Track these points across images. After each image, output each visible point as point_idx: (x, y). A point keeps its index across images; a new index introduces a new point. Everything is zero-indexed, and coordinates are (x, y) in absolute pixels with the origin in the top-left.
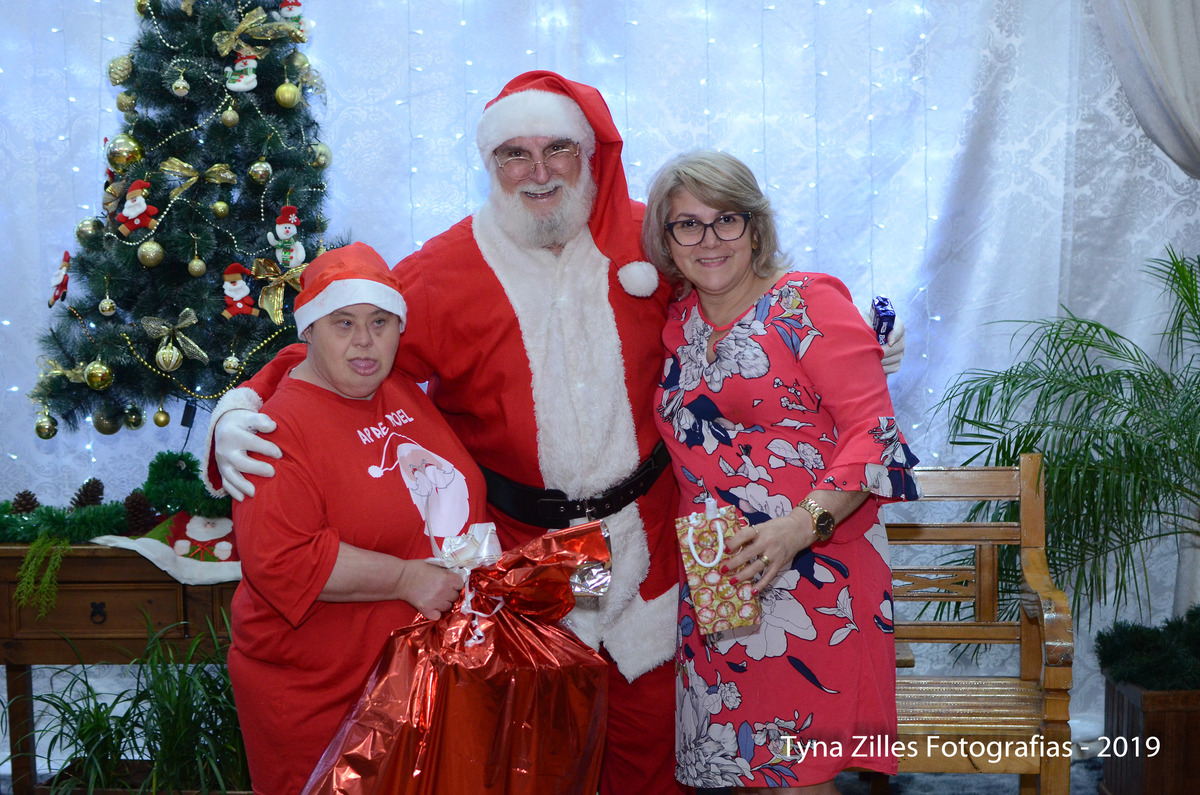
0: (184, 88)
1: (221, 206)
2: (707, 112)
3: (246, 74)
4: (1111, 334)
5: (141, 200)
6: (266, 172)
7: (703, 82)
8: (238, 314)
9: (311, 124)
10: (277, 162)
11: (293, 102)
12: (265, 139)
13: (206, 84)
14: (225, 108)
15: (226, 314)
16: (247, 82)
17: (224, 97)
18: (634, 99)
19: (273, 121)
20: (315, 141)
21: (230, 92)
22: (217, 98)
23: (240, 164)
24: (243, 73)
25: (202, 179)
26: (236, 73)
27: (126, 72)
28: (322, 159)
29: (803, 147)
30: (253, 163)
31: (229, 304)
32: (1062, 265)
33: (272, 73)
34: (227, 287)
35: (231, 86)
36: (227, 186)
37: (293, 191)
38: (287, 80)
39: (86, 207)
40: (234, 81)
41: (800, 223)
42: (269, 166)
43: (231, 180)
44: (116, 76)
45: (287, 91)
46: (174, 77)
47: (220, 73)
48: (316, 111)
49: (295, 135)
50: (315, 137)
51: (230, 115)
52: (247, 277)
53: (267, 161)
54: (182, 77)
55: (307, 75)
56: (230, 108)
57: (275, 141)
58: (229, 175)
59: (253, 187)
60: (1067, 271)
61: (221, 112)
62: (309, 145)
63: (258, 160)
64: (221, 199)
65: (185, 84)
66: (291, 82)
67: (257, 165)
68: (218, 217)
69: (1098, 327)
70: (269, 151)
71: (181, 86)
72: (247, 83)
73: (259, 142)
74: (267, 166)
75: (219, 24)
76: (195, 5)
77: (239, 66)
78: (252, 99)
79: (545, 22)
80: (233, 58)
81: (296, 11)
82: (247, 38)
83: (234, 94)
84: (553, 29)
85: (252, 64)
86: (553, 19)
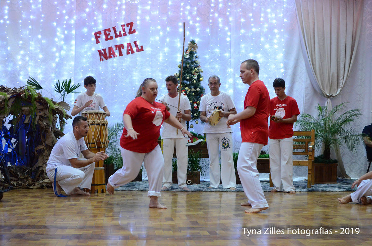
4: (310, 116)
5: (184, 92)
8: (196, 108)
10: (200, 88)
14: (194, 81)
15: (194, 108)
16: (196, 77)
23: (195, 88)
24: (195, 76)
25: (191, 90)
30: (197, 88)
31: (194, 107)
32: (303, 108)
33: (199, 76)
34: (194, 104)
35: (194, 78)
46: (187, 77)
47: (192, 76)
52: (196, 104)
59: (197, 91)
60: (304, 109)
66: (201, 78)
68: (193, 95)
69: (308, 115)
71: (188, 77)
73: (198, 86)
74: (199, 89)
75: (192, 69)
76: (189, 67)
77: (194, 75)
78: (197, 80)
79: (229, 71)
80: (194, 74)
81: (201, 68)
82: (196, 72)
83: (195, 79)
84: (230, 72)
85: (196, 75)
86: (231, 70)
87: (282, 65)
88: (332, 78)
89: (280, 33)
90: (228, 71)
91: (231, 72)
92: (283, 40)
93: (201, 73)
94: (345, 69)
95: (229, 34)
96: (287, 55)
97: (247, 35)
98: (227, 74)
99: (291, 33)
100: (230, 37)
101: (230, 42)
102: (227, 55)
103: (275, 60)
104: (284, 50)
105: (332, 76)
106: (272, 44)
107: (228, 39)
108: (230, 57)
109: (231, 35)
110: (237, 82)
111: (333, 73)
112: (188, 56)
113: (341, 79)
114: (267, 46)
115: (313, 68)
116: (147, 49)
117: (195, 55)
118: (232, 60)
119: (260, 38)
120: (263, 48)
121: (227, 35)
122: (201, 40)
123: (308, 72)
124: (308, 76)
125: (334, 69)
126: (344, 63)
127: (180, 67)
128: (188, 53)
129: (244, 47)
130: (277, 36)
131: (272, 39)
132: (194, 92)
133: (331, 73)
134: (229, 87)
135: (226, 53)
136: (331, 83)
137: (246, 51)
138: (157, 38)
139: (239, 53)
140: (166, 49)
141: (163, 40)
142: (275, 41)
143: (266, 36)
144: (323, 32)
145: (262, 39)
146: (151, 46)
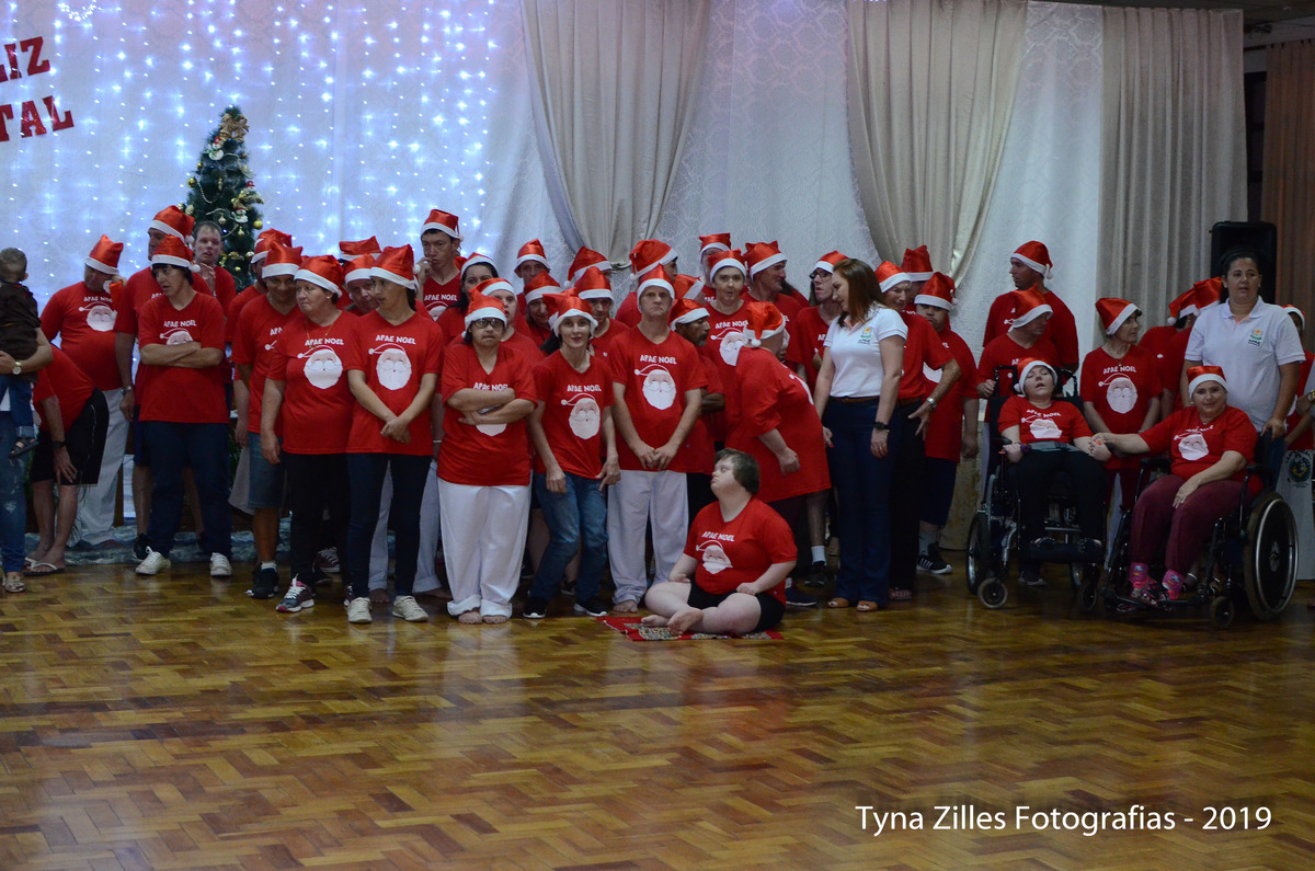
3: (243, 215)
14: (238, 228)
16: (244, 219)
23: (242, 250)
24: (241, 215)
25: (229, 258)
26: (239, 215)
33: (253, 215)
35: (238, 220)
38: (257, 218)
40: (239, 218)
46: (220, 217)
47: (232, 215)
51: (241, 232)
54: (223, 217)
75: (232, 195)
76: (223, 187)
77: (238, 212)
79: (329, 190)
80: (238, 209)
81: (254, 189)
82: (242, 201)
83: (240, 224)
85: (244, 212)
86: (333, 189)
87: (479, 177)
88: (618, 217)
89: (474, 82)
90: (325, 190)
91: (333, 194)
92: (483, 103)
93: (255, 205)
94: (653, 193)
95: (329, 80)
96: (495, 147)
97: (381, 84)
98: (321, 202)
99: (507, 81)
100: (332, 89)
101: (331, 105)
102: (323, 143)
103: (461, 160)
104: (485, 132)
105: (619, 210)
106: (451, 113)
107: (326, 97)
108: (331, 151)
109: (333, 84)
110: (353, 223)
111: (621, 202)
112: (220, 155)
113: (642, 219)
114: (439, 120)
115: (566, 188)
116: (86, 122)
117: (239, 150)
118: (338, 160)
119: (420, 97)
120: (428, 124)
121: (324, 83)
122: (248, 98)
123: (551, 195)
124: (550, 208)
125: (623, 193)
126: (651, 173)
127: (193, 185)
128: (219, 146)
129: (373, 120)
130: (468, 92)
131: (453, 100)
132: (238, 263)
133: (616, 201)
134: (325, 239)
135: (318, 138)
136: (616, 231)
137: (378, 132)
138: (117, 88)
139: (359, 138)
140: (142, 124)
141: (133, 93)
142: (462, 105)
143: (436, 92)
144: (598, 83)
145: (425, 99)
146: (97, 114)
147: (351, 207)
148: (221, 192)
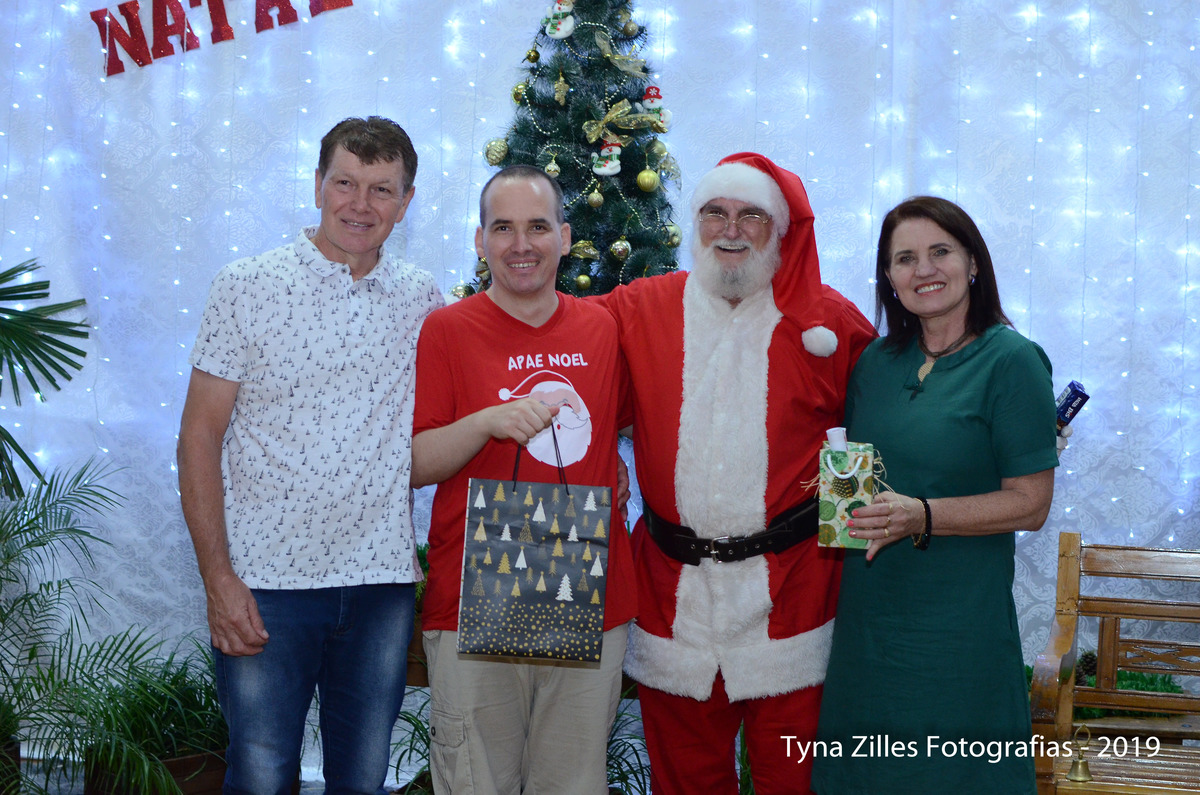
0: (556, 171)
1: (584, 279)
2: (1032, 207)
3: (611, 160)
6: (625, 250)
7: (1030, 178)
9: (666, 205)
10: (636, 241)
11: (652, 186)
12: (625, 220)
13: (575, 168)
14: (591, 190)
16: (612, 167)
17: (590, 180)
18: (964, 190)
19: (634, 203)
20: (669, 223)
21: (596, 176)
22: (584, 181)
23: (603, 242)
24: (608, 158)
26: (601, 158)
27: (502, 154)
28: (676, 240)
29: (1124, 242)
30: (614, 241)
33: (637, 157)
35: (597, 170)
36: (589, 260)
37: (649, 268)
38: (648, 167)
39: (453, 272)
40: (600, 166)
41: (1120, 314)
42: (629, 244)
43: (593, 256)
44: (494, 158)
45: (647, 177)
46: (548, 160)
47: (587, 157)
48: (671, 194)
49: (652, 216)
50: (669, 216)
51: (596, 196)
53: (627, 239)
54: (554, 161)
55: (665, 162)
56: (596, 191)
57: (634, 223)
58: (592, 252)
59: (613, 262)
61: (588, 194)
62: (664, 226)
63: (619, 239)
64: (583, 272)
65: (557, 167)
66: (651, 168)
67: (618, 243)
68: (579, 288)
70: (629, 230)
71: (552, 168)
72: (612, 169)
73: (620, 223)
74: (626, 245)
75: (589, 114)
76: (567, 97)
77: (605, 152)
78: (615, 183)
79: (883, 118)
80: (600, 144)
81: (657, 103)
82: (613, 127)
83: (600, 178)
84: (890, 124)
85: (617, 151)
86: (891, 115)
90: (873, 119)
91: (891, 128)
93: (660, 137)
102: (869, 17)
108: (887, 33)
112: (569, 26)
118: (902, 52)
128: (564, 7)
147: (932, 153)
148: (565, 108)
